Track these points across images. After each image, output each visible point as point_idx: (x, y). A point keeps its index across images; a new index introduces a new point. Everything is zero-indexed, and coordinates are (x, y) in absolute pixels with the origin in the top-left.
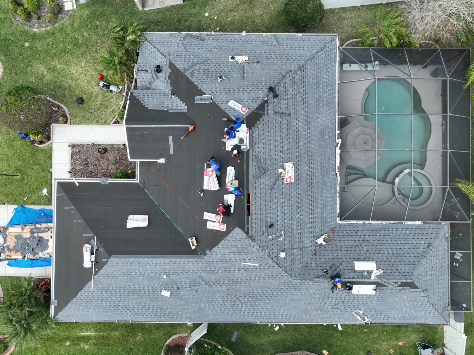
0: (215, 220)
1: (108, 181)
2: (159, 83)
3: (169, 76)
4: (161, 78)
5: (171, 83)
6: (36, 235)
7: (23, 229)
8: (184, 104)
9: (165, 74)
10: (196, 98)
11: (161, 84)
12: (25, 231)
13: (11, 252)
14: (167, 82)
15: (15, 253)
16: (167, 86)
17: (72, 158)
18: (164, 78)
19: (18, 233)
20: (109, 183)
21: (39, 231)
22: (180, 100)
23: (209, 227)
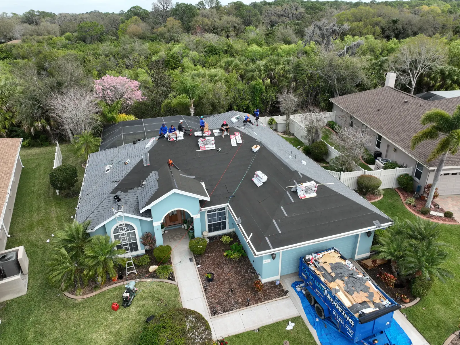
0: (235, 138)
1: (237, 219)
2: (131, 200)
3: (124, 192)
4: (126, 199)
5: (131, 189)
6: (333, 274)
7: (337, 291)
8: (150, 174)
9: (122, 195)
10: (145, 165)
11: (132, 198)
12: (337, 288)
13: (373, 293)
14: (130, 193)
15: (369, 288)
16: (133, 192)
17: (230, 310)
18: (126, 197)
19: (344, 293)
20: (238, 218)
21: (326, 275)
22: (147, 178)
23: (241, 142)
